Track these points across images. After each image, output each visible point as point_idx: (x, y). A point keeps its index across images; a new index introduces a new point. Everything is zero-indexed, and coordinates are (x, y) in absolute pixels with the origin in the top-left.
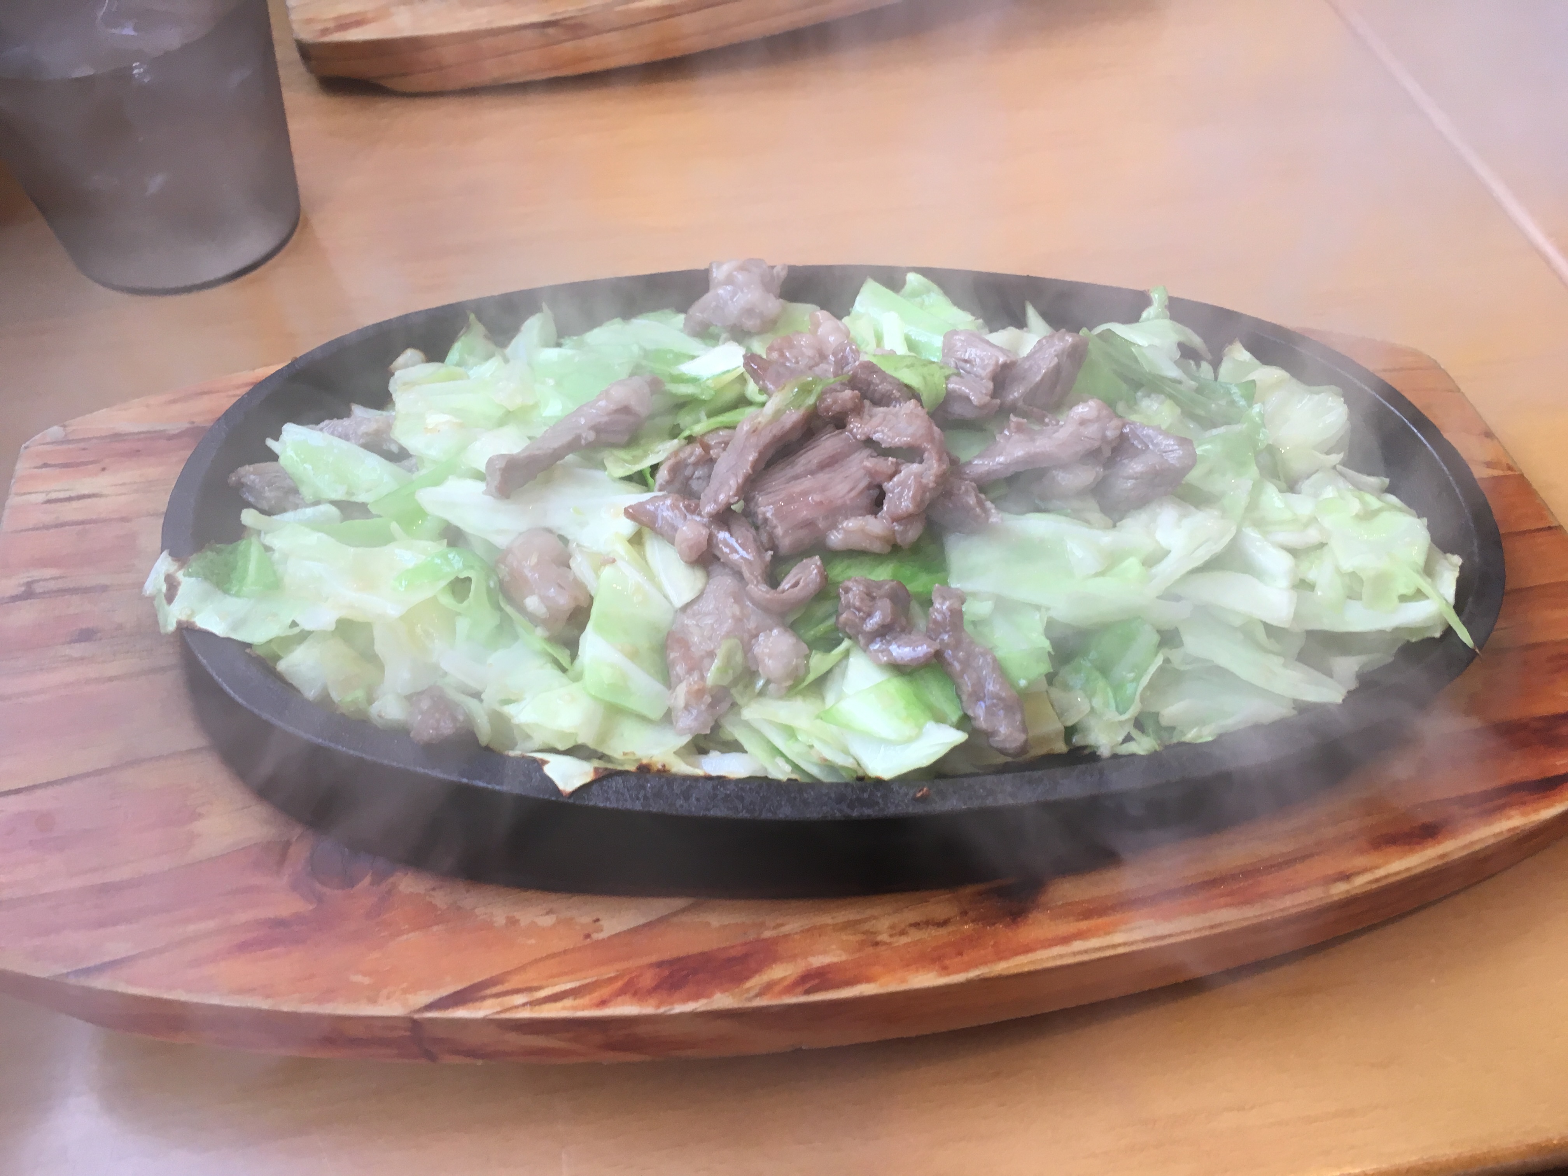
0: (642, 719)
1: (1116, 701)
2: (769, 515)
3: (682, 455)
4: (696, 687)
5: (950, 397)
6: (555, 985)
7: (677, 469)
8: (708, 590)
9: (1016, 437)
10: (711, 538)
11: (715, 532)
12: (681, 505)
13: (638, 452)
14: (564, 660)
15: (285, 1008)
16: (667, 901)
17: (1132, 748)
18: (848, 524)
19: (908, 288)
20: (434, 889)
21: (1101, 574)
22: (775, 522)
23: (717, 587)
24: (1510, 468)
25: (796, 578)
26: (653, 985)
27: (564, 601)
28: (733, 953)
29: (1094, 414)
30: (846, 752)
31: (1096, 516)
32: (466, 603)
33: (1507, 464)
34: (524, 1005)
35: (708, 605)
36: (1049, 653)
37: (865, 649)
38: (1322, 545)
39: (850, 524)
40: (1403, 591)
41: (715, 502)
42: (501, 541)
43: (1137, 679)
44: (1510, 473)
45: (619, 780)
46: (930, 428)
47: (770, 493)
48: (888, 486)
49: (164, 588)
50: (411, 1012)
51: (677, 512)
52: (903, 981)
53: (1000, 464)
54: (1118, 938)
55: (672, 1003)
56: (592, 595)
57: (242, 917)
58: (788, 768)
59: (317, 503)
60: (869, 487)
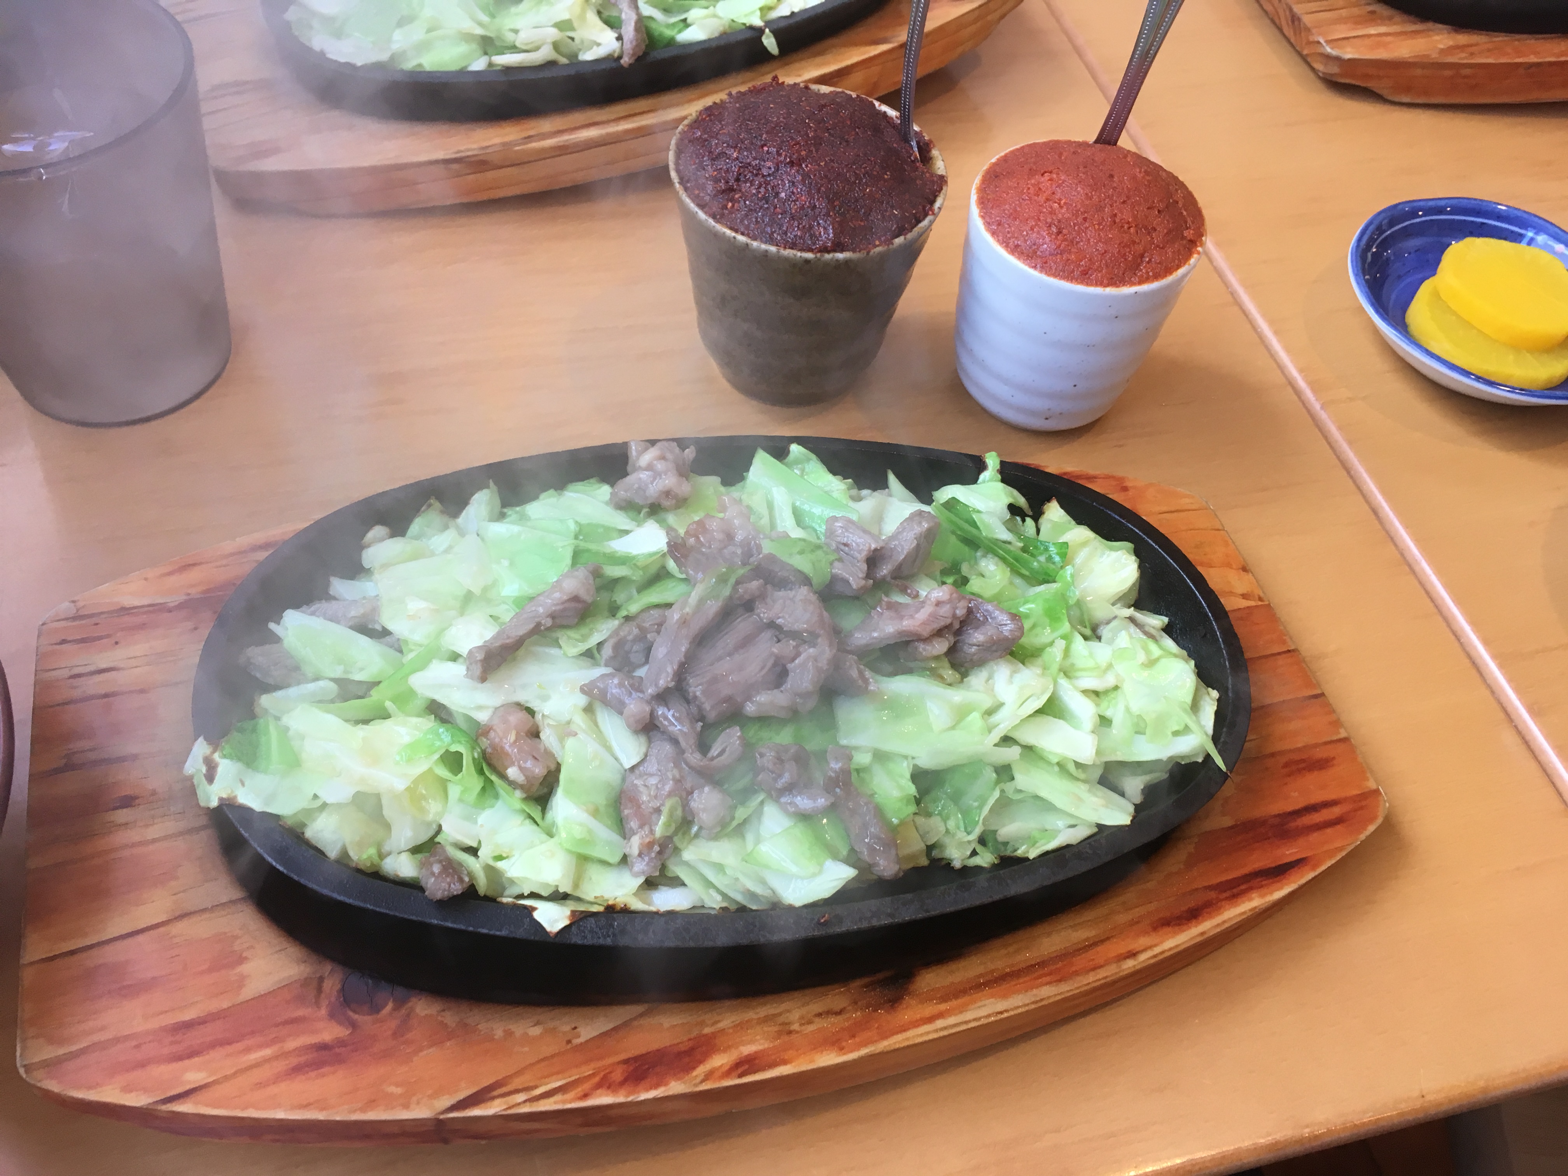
0: (604, 863)
1: (964, 823)
2: (698, 694)
3: (622, 634)
4: (647, 840)
5: (834, 579)
6: (548, 1084)
7: (618, 647)
8: (650, 753)
9: (887, 613)
10: (652, 714)
11: (656, 707)
12: (626, 683)
13: (584, 630)
14: (537, 815)
15: (338, 1118)
16: (629, 1008)
17: (977, 861)
18: (760, 699)
19: (791, 457)
20: (444, 1010)
21: (953, 728)
22: (703, 699)
23: (659, 751)
24: (1260, 599)
25: (723, 746)
26: (623, 1078)
27: (539, 771)
28: (683, 1048)
29: (946, 597)
30: (763, 882)
31: (949, 673)
32: (460, 776)
33: (1259, 596)
34: (525, 1102)
35: (652, 766)
36: (915, 797)
37: (777, 800)
38: (1116, 688)
39: (763, 699)
40: (1176, 728)
41: (656, 685)
42: (482, 717)
43: (980, 807)
44: (1260, 603)
45: (592, 920)
46: (821, 616)
47: (698, 675)
48: (790, 666)
49: (204, 770)
50: (437, 1114)
51: (623, 689)
52: (812, 1061)
53: (875, 638)
54: (969, 1015)
55: (639, 1092)
56: (559, 761)
57: (292, 1044)
58: (719, 898)
59: (317, 679)
60: (775, 664)
